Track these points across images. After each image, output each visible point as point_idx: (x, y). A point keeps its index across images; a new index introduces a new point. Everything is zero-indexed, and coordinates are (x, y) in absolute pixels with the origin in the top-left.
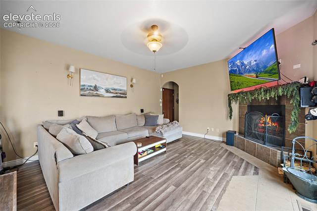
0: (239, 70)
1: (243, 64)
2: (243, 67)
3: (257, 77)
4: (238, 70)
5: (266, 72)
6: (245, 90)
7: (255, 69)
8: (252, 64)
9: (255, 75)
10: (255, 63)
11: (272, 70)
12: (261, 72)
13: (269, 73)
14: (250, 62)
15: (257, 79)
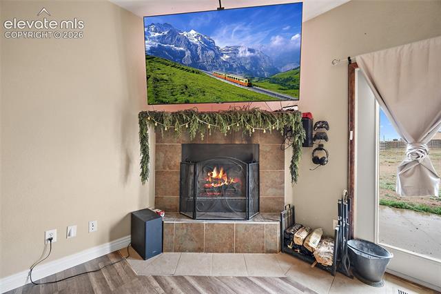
0: (195, 57)
1: (209, 45)
2: (211, 53)
3: (250, 85)
4: (188, 53)
5: (274, 81)
6: (200, 108)
7: (247, 67)
8: (240, 55)
9: (244, 81)
10: (248, 54)
11: (288, 80)
12: (261, 78)
13: (282, 84)
14: (235, 50)
15: (250, 89)
